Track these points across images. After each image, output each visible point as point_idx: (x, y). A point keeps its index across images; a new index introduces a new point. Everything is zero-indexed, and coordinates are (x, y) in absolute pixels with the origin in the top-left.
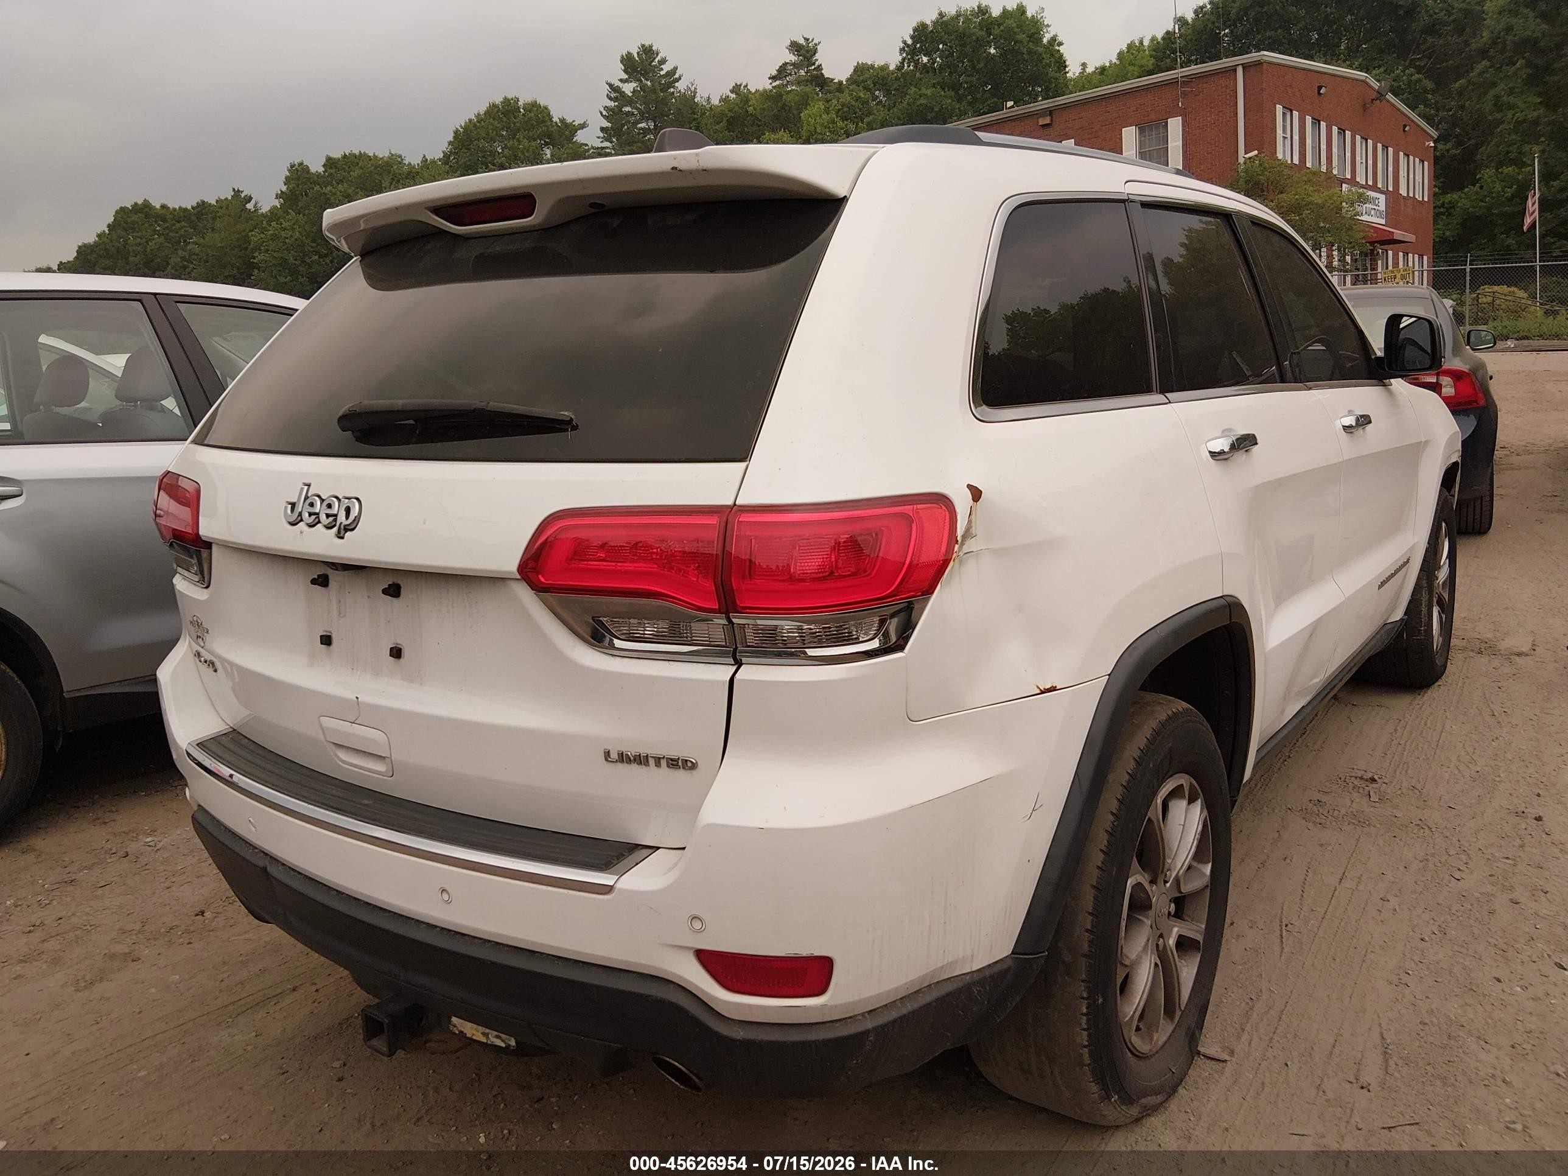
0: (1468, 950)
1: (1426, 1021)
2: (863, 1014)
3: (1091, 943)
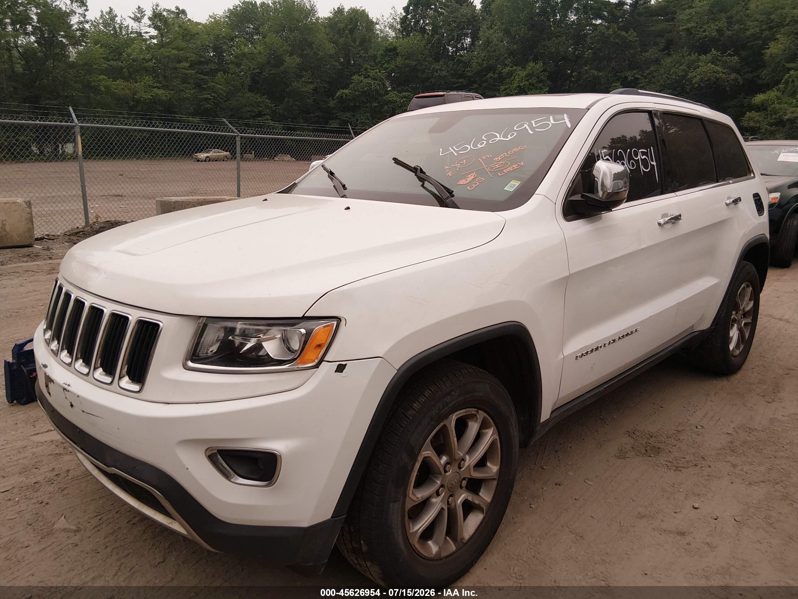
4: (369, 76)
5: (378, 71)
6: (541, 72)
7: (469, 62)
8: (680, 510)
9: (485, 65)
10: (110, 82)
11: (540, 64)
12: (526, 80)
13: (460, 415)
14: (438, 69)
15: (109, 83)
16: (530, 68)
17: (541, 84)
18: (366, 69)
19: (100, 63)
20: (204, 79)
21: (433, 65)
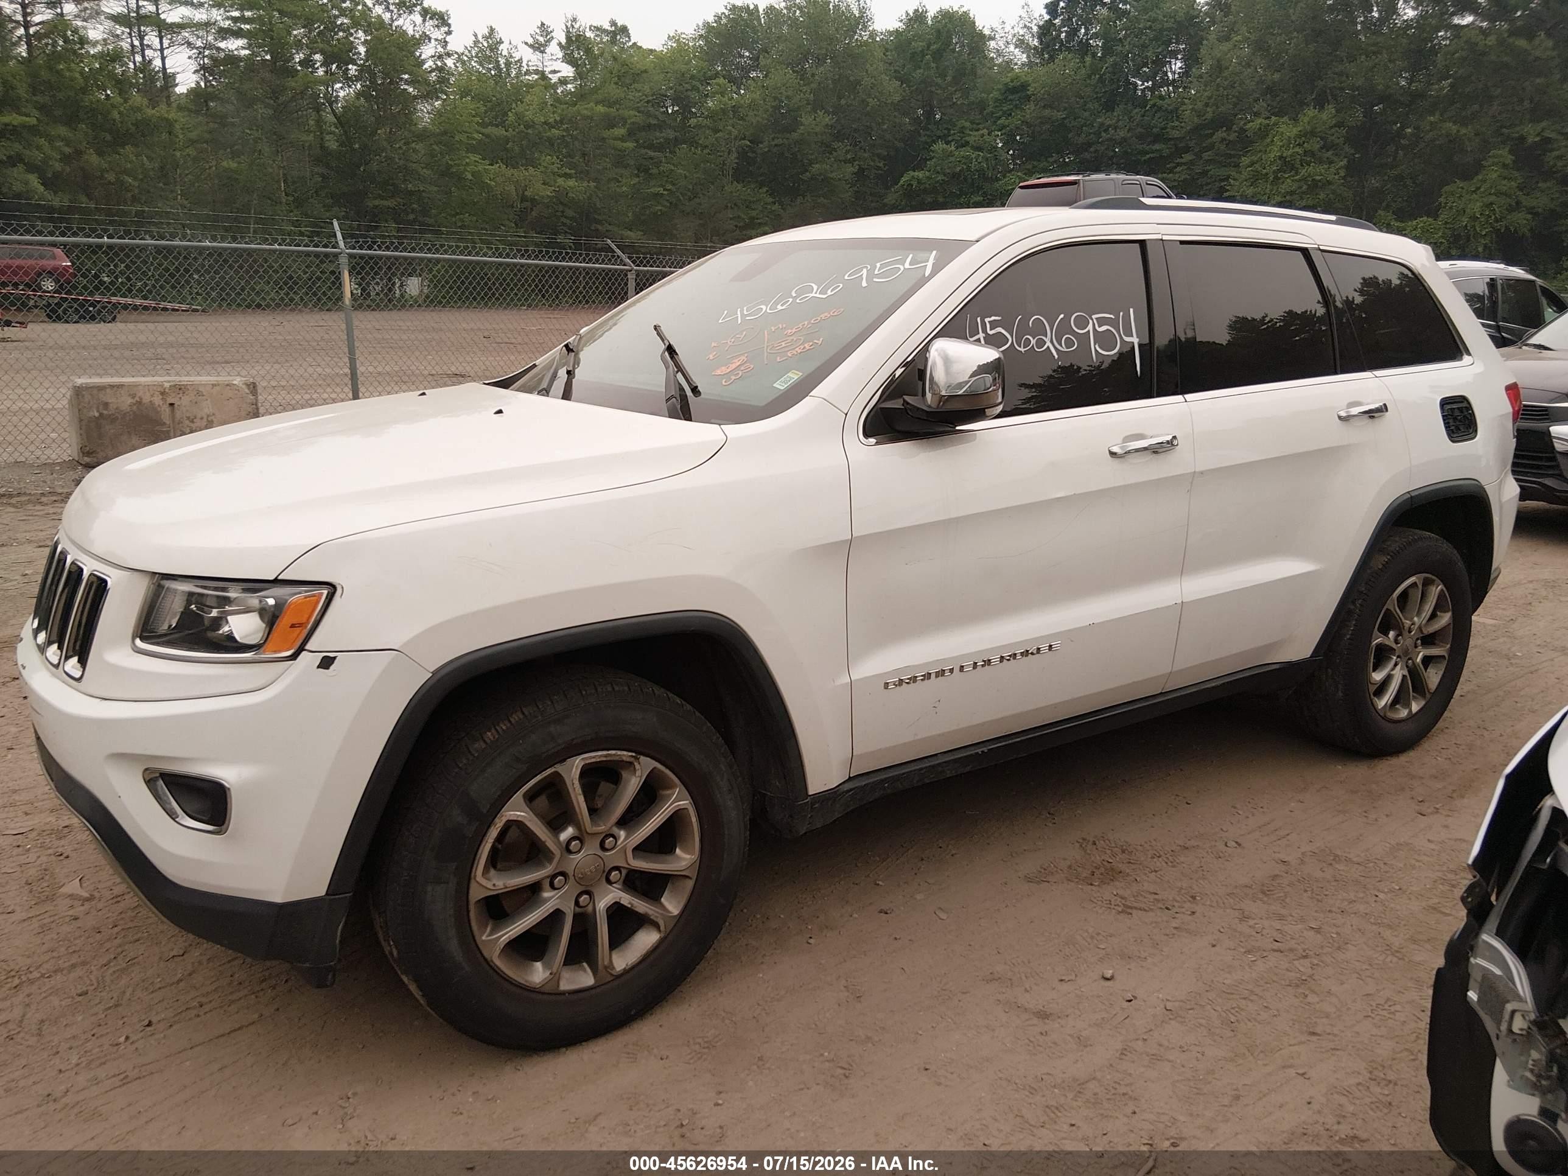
4: (967, 143)
5: (985, 131)
6: (1331, 127)
7: (1177, 109)
8: (1073, 977)
9: (1209, 116)
10: (484, 166)
11: (1330, 109)
12: (1299, 145)
13: (593, 760)
14: (1109, 126)
15: (480, 168)
16: (1306, 119)
17: (1330, 153)
18: (962, 130)
19: (469, 131)
20: (651, 158)
21: (1101, 117)
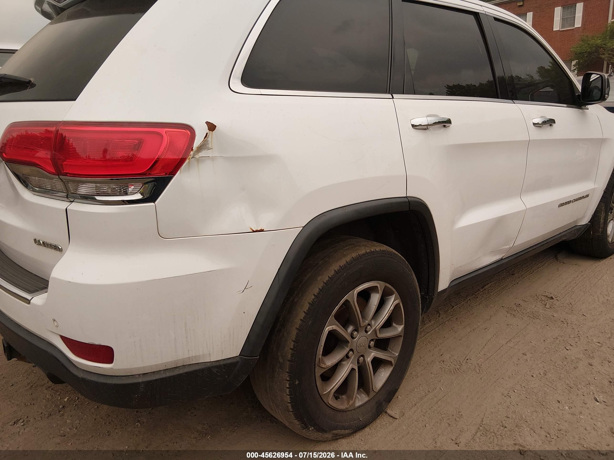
0: (552, 384)
1: (510, 416)
2: (139, 375)
3: (292, 355)
